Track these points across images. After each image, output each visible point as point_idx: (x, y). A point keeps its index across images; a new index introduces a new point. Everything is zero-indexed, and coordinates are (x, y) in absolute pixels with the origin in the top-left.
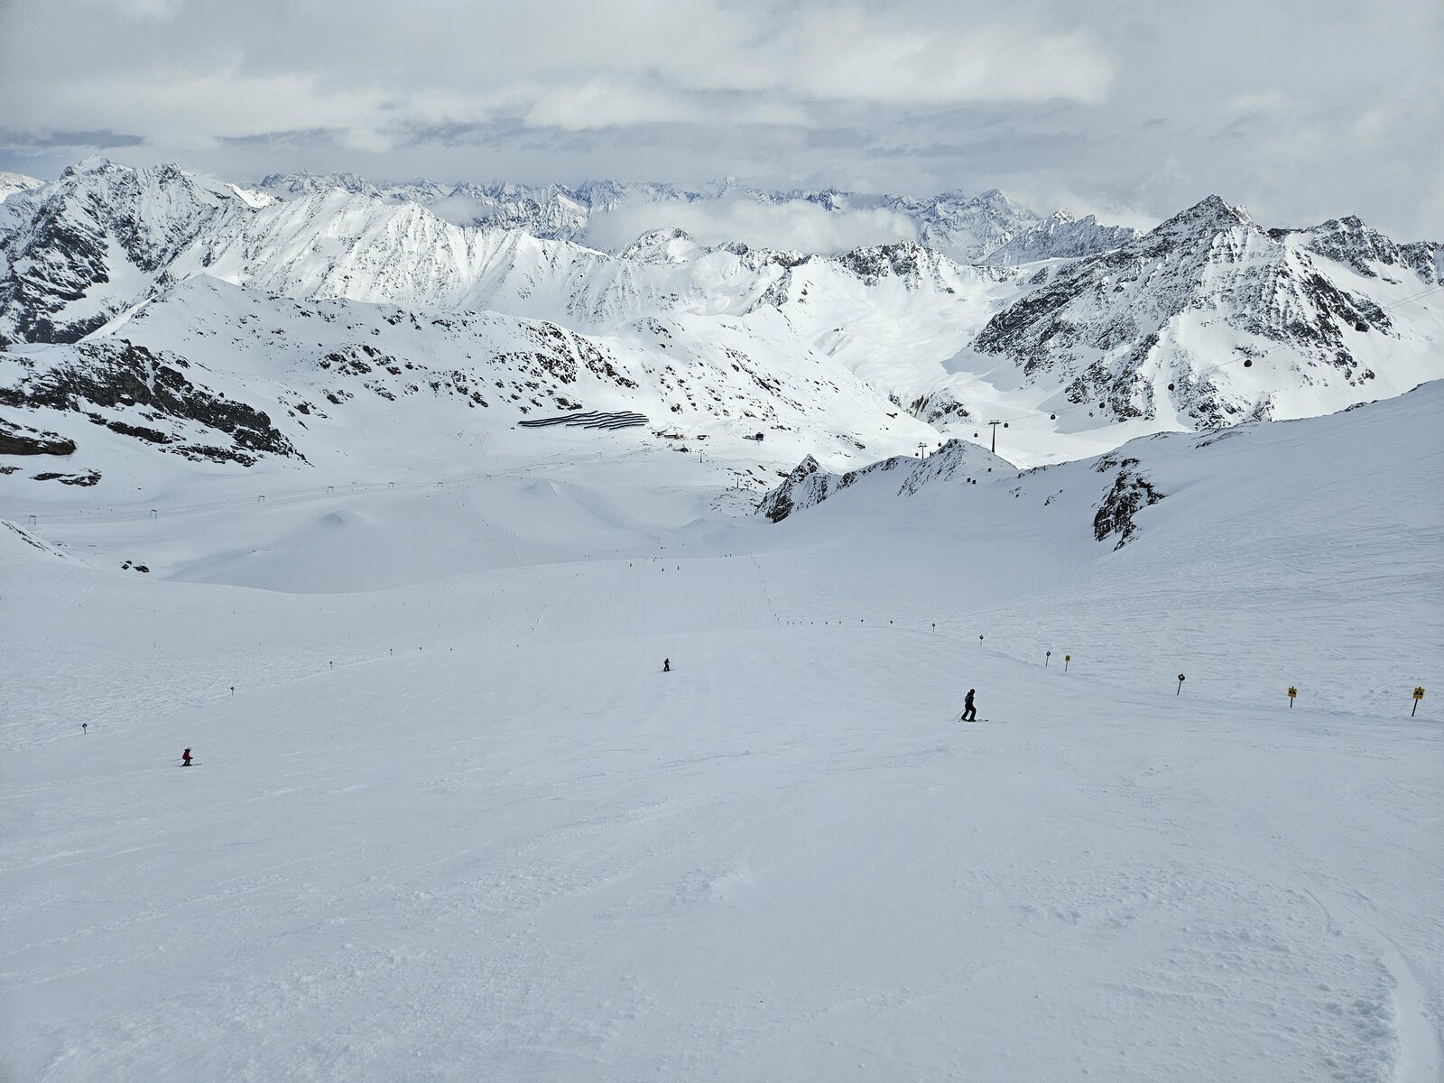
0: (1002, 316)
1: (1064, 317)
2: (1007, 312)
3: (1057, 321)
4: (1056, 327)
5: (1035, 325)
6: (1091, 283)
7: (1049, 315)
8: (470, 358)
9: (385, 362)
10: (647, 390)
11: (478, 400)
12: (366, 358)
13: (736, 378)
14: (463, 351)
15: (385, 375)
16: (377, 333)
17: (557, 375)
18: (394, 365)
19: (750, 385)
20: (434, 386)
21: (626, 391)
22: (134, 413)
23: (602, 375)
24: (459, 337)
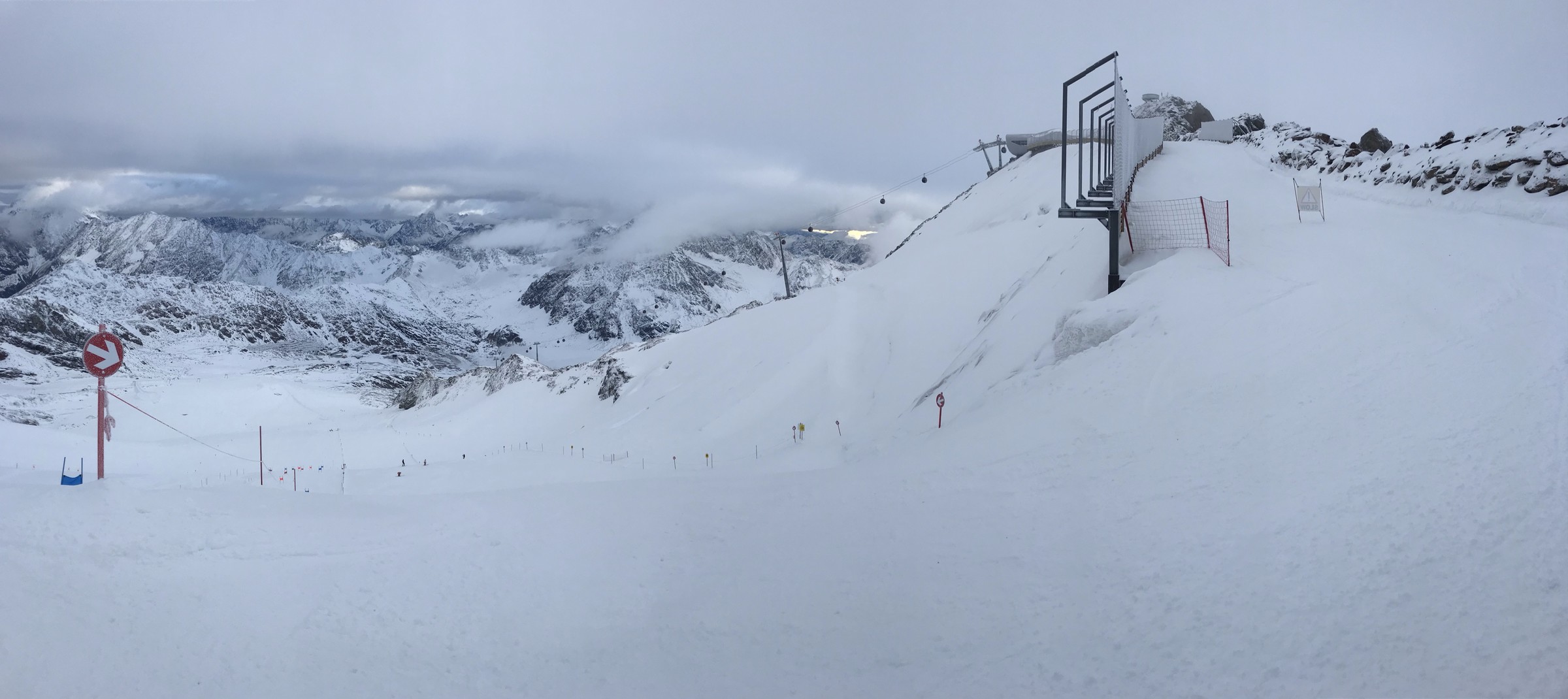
0: (536, 283)
1: (569, 284)
2: (538, 281)
3: (566, 286)
4: (566, 289)
5: (554, 288)
8: (222, 308)
9: (173, 310)
10: (325, 328)
11: (225, 333)
12: (162, 307)
13: (380, 321)
14: (218, 304)
15: (173, 318)
16: (170, 293)
17: (272, 319)
18: (178, 312)
19: (388, 326)
20: (200, 324)
21: (312, 329)
22: (36, 337)
23: (297, 320)
24: (216, 296)
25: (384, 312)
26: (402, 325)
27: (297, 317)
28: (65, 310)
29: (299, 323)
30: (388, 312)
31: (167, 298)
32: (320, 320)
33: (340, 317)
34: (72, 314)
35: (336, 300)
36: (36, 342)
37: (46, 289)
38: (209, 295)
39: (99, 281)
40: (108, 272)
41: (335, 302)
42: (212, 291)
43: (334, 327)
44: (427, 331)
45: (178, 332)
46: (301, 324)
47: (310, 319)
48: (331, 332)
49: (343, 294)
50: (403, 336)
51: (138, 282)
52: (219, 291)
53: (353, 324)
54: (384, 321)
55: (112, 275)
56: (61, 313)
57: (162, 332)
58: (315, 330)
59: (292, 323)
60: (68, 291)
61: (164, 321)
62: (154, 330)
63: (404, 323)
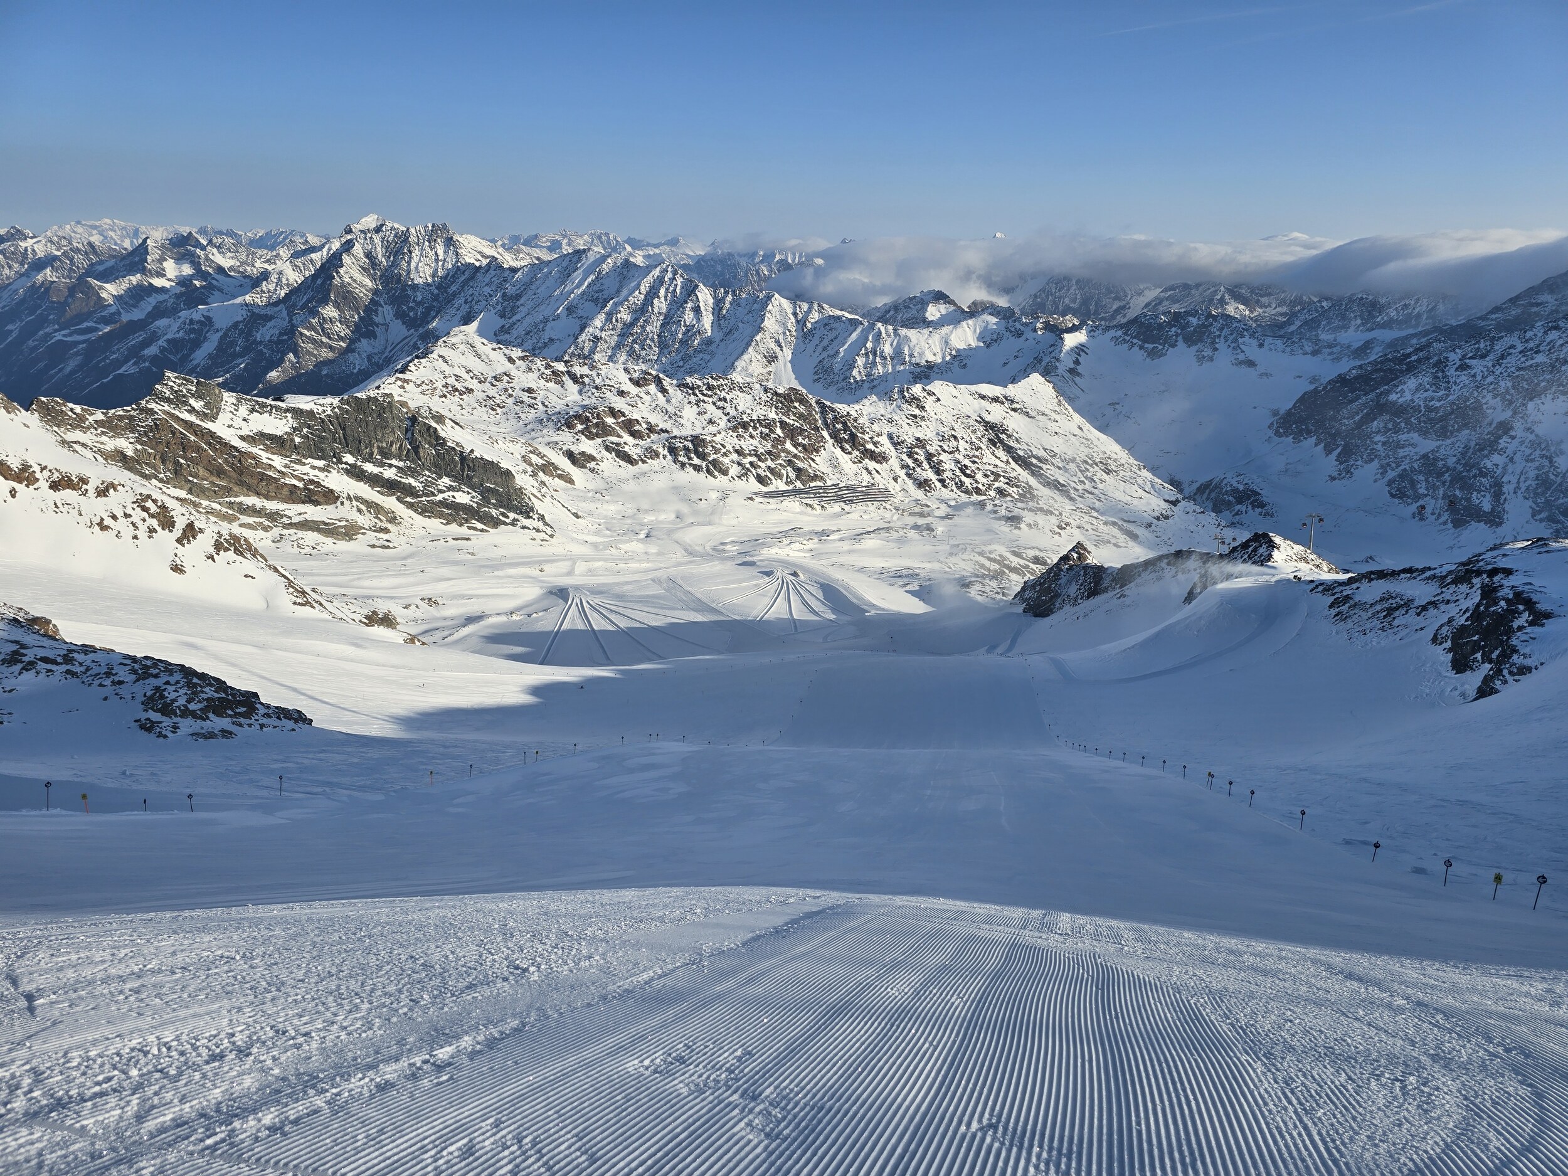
0: (1313, 394)
4: (1382, 409)
6: (1427, 358)
7: (1372, 395)
8: (713, 423)
9: (629, 426)
10: (894, 462)
11: (716, 468)
12: (610, 420)
13: (993, 454)
14: (707, 417)
15: (627, 438)
16: (621, 393)
17: (799, 444)
18: (637, 428)
19: (1007, 462)
20: (673, 451)
21: (871, 465)
22: (391, 466)
23: (847, 446)
24: (704, 401)
25: (1003, 436)
26: (1034, 461)
27: (846, 441)
28: (440, 419)
29: (850, 453)
30: (1009, 436)
31: (620, 404)
32: (886, 446)
33: (921, 443)
34: (452, 427)
35: (917, 412)
36: (389, 474)
37: (407, 381)
38: (693, 398)
39: (500, 370)
40: (516, 353)
41: (915, 416)
42: (697, 392)
43: (910, 462)
44: (1079, 474)
45: (637, 463)
46: (854, 455)
47: (870, 446)
48: (904, 471)
49: (929, 405)
50: (1033, 481)
51: (568, 372)
52: (710, 393)
53: (944, 457)
54: (1001, 453)
55: (522, 358)
56: (434, 424)
57: (609, 464)
58: (878, 466)
59: (838, 452)
60: (446, 385)
61: (612, 443)
62: (593, 458)
63: (1039, 459)
